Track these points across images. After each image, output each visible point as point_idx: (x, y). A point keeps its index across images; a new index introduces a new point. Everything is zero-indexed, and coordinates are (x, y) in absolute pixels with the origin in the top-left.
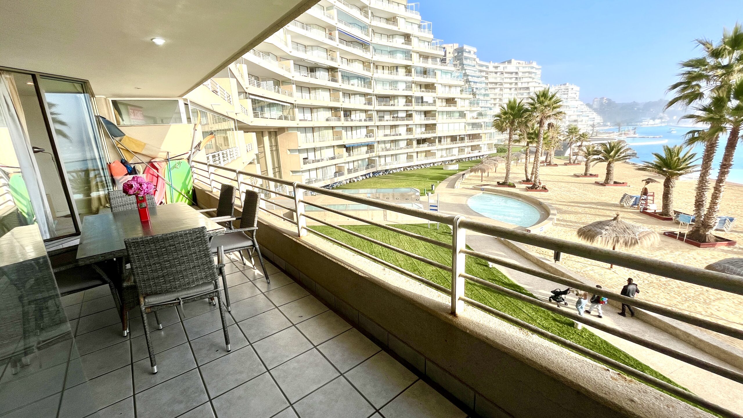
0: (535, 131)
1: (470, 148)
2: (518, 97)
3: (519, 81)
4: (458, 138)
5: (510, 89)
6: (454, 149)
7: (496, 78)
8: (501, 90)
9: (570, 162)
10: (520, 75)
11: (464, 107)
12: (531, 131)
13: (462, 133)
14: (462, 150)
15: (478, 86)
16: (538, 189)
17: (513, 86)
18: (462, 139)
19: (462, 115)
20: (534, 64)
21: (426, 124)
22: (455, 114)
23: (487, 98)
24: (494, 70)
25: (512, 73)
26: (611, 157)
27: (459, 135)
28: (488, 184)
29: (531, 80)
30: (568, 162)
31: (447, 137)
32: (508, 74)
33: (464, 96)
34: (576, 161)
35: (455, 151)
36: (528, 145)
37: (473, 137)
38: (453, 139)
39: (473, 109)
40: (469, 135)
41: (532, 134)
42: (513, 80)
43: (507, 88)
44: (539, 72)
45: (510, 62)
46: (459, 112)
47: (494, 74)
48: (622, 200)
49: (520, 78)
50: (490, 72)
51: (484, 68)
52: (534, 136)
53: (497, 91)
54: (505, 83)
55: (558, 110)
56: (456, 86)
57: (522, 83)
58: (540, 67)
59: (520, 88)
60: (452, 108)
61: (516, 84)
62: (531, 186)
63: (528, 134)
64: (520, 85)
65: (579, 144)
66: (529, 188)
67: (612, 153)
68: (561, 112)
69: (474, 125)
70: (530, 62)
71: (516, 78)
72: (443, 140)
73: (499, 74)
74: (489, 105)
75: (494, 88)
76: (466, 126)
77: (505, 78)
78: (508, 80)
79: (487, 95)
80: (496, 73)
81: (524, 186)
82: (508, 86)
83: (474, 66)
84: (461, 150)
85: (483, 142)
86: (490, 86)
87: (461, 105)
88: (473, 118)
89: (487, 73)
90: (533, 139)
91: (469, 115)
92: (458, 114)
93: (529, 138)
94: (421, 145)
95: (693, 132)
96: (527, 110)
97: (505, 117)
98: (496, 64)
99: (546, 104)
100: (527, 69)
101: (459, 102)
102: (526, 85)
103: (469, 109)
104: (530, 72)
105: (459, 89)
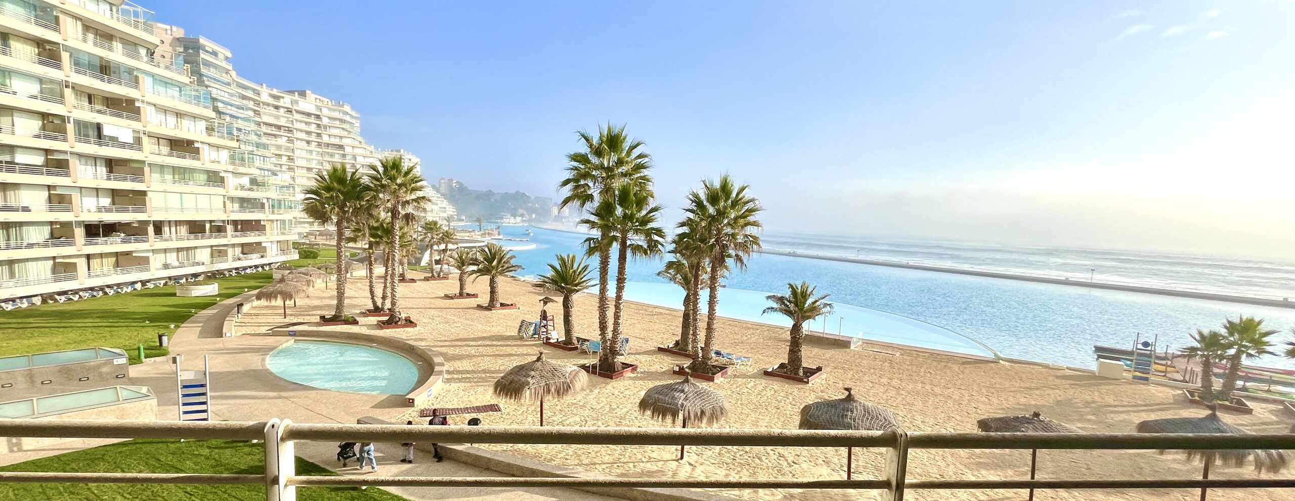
0: (382, 224)
1: (238, 250)
2: (325, 159)
3: (324, 132)
4: (208, 226)
5: (308, 142)
6: (199, 250)
7: (277, 117)
8: (290, 140)
9: (433, 275)
10: (325, 121)
11: (219, 162)
12: (376, 225)
13: (219, 216)
14: (220, 251)
15: (240, 124)
16: (399, 323)
17: (313, 138)
18: (219, 229)
19: (215, 178)
20: (347, 108)
21: (113, 190)
22: (196, 175)
23: (261, 152)
24: (271, 101)
25: (309, 115)
26: (493, 267)
27: (211, 222)
28: (299, 321)
29: (343, 133)
30: (430, 275)
31: (178, 223)
32: (302, 116)
33: (214, 140)
34: (442, 274)
35: (204, 255)
36: (370, 247)
37: (244, 226)
38: (196, 228)
39: (242, 170)
40: (235, 223)
41: (377, 229)
42: (313, 128)
43: (302, 140)
44: (357, 124)
45: (303, 94)
46: (208, 172)
47: (272, 109)
48: (520, 329)
49: (325, 127)
50: (264, 104)
51: (250, 94)
52: (382, 234)
53: (282, 141)
54: (297, 130)
55: (420, 194)
56: (195, 117)
57: (329, 136)
58: (359, 116)
59: (328, 145)
60: (187, 162)
61: (319, 135)
62: (387, 318)
63: (371, 228)
64: (325, 139)
65: (442, 247)
66: (383, 322)
67: (495, 263)
68: (423, 198)
69: (244, 203)
70: (339, 104)
71: (319, 126)
72: (166, 229)
73: (282, 110)
74: (272, 167)
75: (275, 136)
76: (228, 202)
77: (296, 120)
78: (303, 126)
79: (265, 146)
80: (277, 107)
81: (373, 320)
82: (303, 136)
83: (229, 84)
84: (218, 253)
85: (269, 238)
86: (264, 129)
87: (209, 159)
88: (242, 188)
89: (257, 103)
90: (381, 237)
91: (231, 181)
92: (203, 177)
93: (372, 236)
94: (101, 239)
95: (589, 240)
96: (367, 188)
97: (328, 195)
98: (275, 92)
99: (399, 181)
100: (336, 115)
101: (205, 151)
102: (337, 141)
103: (231, 168)
104: (342, 121)
105: (202, 125)
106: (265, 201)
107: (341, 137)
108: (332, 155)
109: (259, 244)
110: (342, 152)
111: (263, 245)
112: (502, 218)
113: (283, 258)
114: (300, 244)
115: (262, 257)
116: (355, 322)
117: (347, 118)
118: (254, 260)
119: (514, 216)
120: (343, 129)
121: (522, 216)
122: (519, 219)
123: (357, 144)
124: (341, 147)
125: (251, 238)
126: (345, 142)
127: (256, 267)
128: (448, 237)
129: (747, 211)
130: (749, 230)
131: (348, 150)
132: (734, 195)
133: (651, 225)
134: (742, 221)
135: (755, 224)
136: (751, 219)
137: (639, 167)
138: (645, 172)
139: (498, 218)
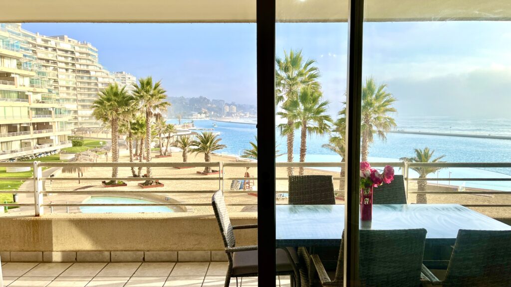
1: (36, 142)
2: (78, 80)
3: (77, 63)
4: (18, 126)
5: (67, 70)
6: (13, 142)
7: (47, 54)
8: (55, 69)
9: (161, 154)
10: (77, 55)
11: (24, 86)
13: (26, 120)
14: (26, 143)
16: (153, 184)
17: (70, 67)
18: (25, 129)
19: (22, 96)
22: (12, 94)
24: (43, 43)
25: (67, 51)
26: (207, 147)
27: (20, 124)
30: (159, 154)
32: (62, 52)
34: (167, 153)
35: (16, 146)
37: (39, 126)
38: (12, 128)
39: (38, 90)
40: (34, 124)
42: (69, 60)
43: (62, 68)
44: (97, 56)
45: (62, 38)
46: (18, 92)
47: (43, 49)
48: (232, 185)
49: (77, 59)
50: (39, 46)
52: (139, 127)
53: (50, 69)
54: (60, 62)
55: (164, 100)
56: (11, 57)
57: (80, 65)
59: (79, 71)
60: (8, 87)
62: (144, 181)
63: (132, 124)
64: (78, 67)
66: (143, 184)
67: (208, 144)
68: (166, 103)
69: (38, 111)
71: (73, 58)
73: (50, 49)
75: (46, 66)
76: (30, 111)
77: (59, 56)
78: (63, 59)
79: (43, 74)
80: (46, 48)
81: (136, 183)
82: (63, 65)
84: (25, 144)
87: (21, 84)
88: (38, 102)
89: (34, 46)
91: (33, 98)
92: (15, 95)
96: (131, 98)
98: (45, 37)
99: (151, 93)
100: (84, 50)
101: (17, 78)
102: (85, 68)
103: (32, 89)
104: (88, 54)
105: (15, 62)
106: (51, 109)
107: (88, 65)
108: (82, 78)
109: (48, 138)
110: (89, 75)
111: (51, 138)
112: (192, 115)
113: (63, 147)
114: (73, 137)
115: (51, 146)
116: (125, 185)
117: (90, 52)
118: (46, 148)
119: (200, 113)
120: (89, 60)
121: (205, 113)
122: (203, 115)
123: (98, 69)
124: (88, 72)
125: (44, 134)
126: (90, 68)
127: (47, 153)
128: (170, 129)
129: (385, 102)
130: (389, 115)
131: (92, 74)
132: (376, 92)
133: (322, 114)
134: (382, 108)
135: (392, 110)
136: (388, 107)
137: (312, 77)
138: (316, 80)
139: (189, 115)
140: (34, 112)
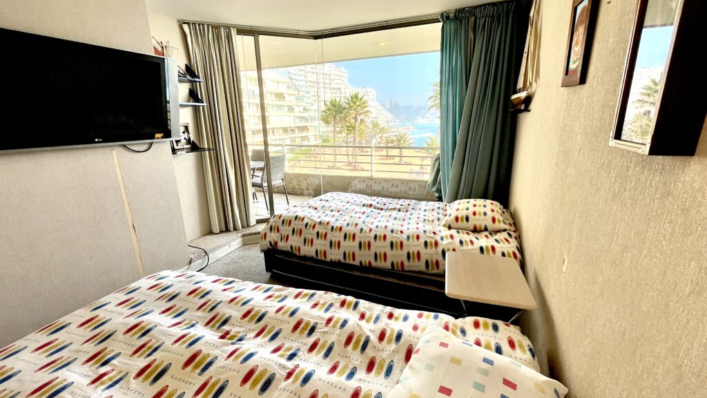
0: (352, 125)
1: (300, 139)
3: (332, 82)
4: (289, 129)
5: (326, 88)
7: (314, 78)
10: (333, 77)
12: (349, 125)
13: (292, 125)
14: (294, 140)
15: (300, 83)
16: (358, 169)
17: (328, 86)
18: (293, 130)
19: (291, 109)
20: (342, 69)
22: (284, 108)
23: (308, 95)
24: (311, 70)
25: (326, 75)
26: (401, 144)
27: (290, 127)
29: (340, 82)
31: (280, 128)
32: (323, 75)
33: (291, 91)
36: (347, 135)
37: (301, 129)
38: (285, 130)
39: (300, 104)
40: (298, 127)
41: (349, 127)
42: (328, 81)
44: (346, 76)
46: (288, 106)
47: (311, 74)
49: (333, 80)
52: (351, 129)
53: (315, 89)
54: (321, 83)
55: (366, 109)
56: (283, 83)
57: (335, 84)
58: (347, 72)
59: (334, 89)
60: (281, 103)
61: (330, 84)
62: (353, 167)
63: (347, 127)
64: (333, 86)
65: (380, 135)
67: (402, 142)
68: (368, 111)
69: (302, 118)
70: (339, 67)
71: (330, 79)
72: (275, 131)
73: (315, 74)
74: (311, 102)
75: (313, 86)
76: (296, 120)
77: (321, 78)
79: (309, 92)
85: (311, 133)
86: (309, 84)
87: (290, 100)
88: (300, 112)
90: (351, 131)
91: (296, 109)
92: (286, 108)
93: (348, 130)
96: (345, 108)
97: (329, 112)
99: (358, 104)
100: (338, 73)
101: (286, 96)
102: (337, 86)
103: (296, 104)
104: (340, 76)
105: (286, 85)
106: (309, 117)
107: (339, 84)
109: (307, 136)
111: (309, 136)
112: (416, 120)
113: (316, 142)
114: (322, 136)
115: (308, 142)
117: (342, 74)
118: (306, 143)
123: (346, 86)
124: (339, 89)
125: (304, 134)
126: (341, 86)
128: (384, 130)
131: (343, 90)
140: (299, 120)
